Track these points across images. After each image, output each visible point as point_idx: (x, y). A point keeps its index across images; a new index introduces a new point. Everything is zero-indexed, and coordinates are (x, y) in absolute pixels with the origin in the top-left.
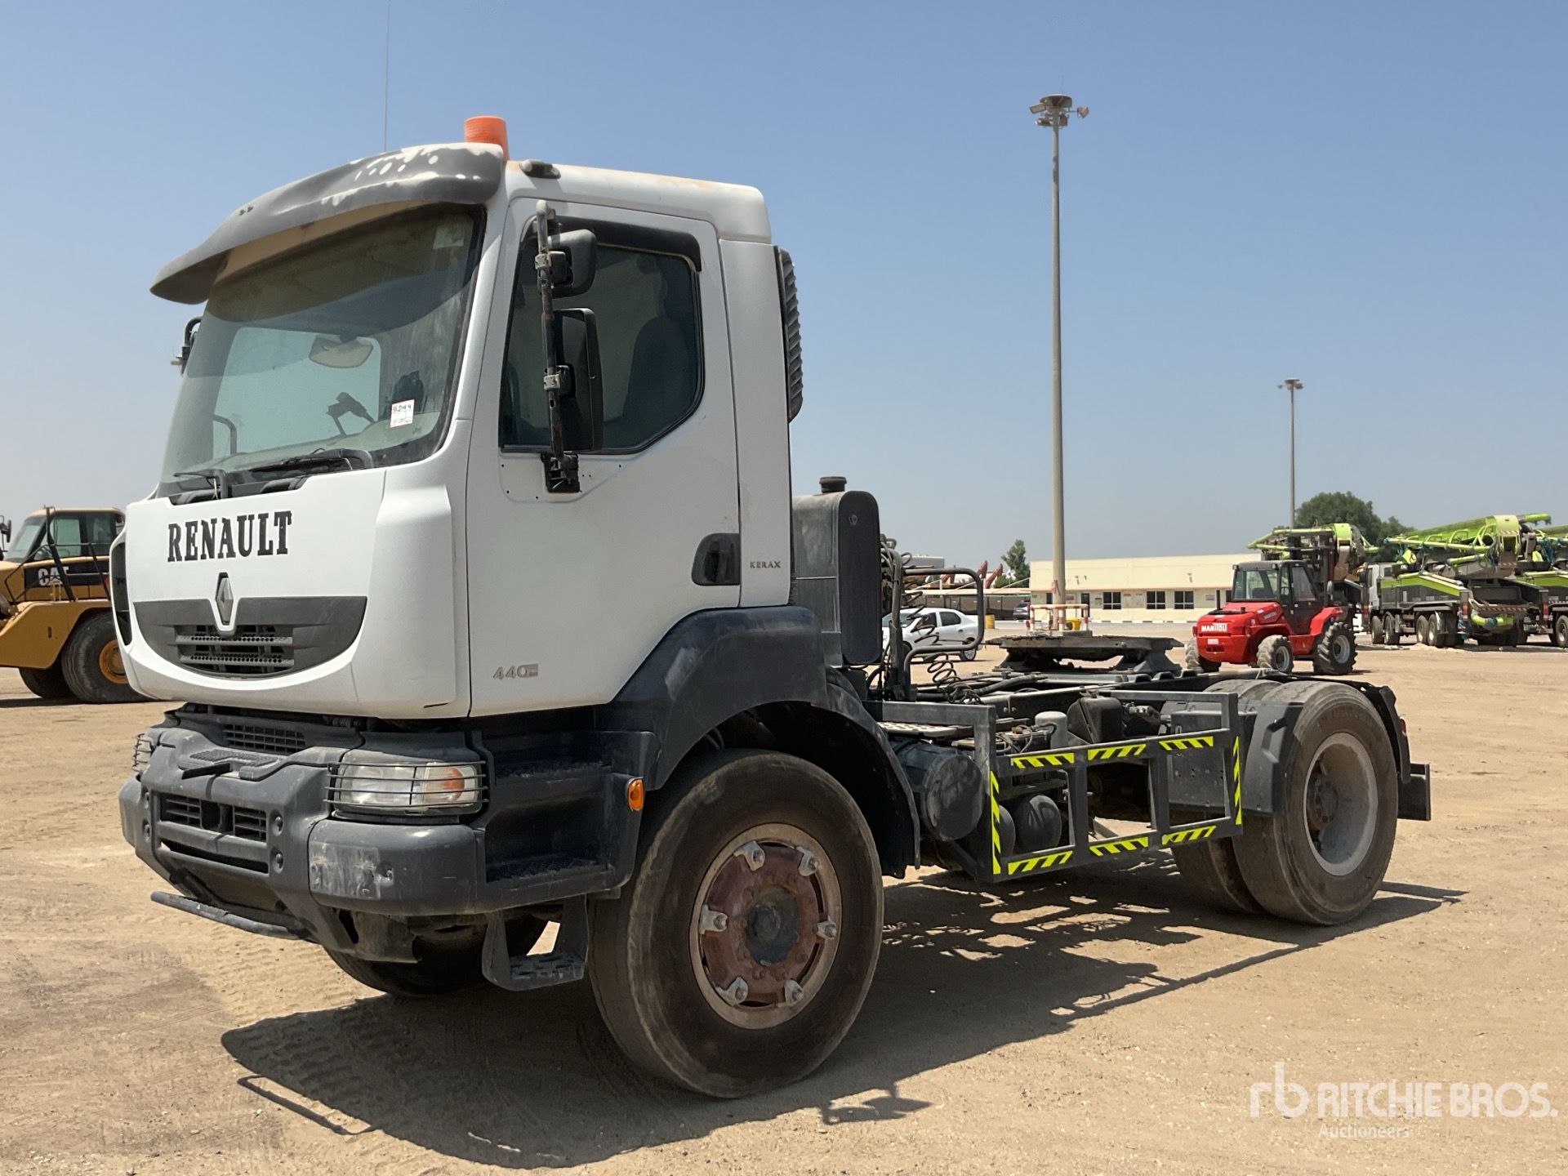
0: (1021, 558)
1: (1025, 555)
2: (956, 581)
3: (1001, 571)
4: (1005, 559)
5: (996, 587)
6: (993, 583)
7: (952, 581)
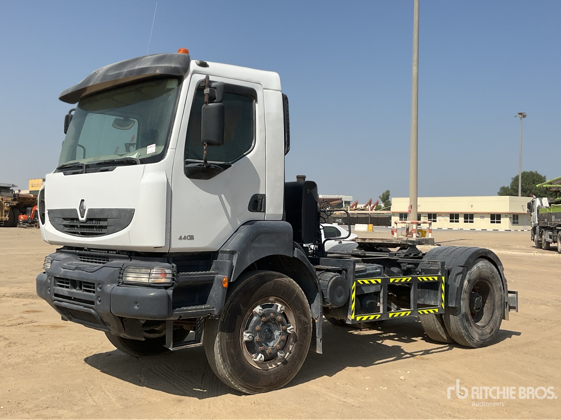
0: (388, 197)
1: (389, 197)
2: (358, 207)
3: (377, 203)
4: (380, 198)
5: (375, 210)
6: (374, 208)
7: (356, 207)
